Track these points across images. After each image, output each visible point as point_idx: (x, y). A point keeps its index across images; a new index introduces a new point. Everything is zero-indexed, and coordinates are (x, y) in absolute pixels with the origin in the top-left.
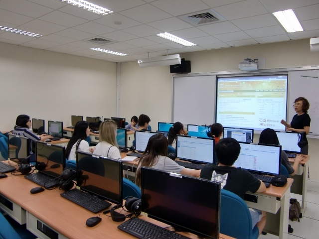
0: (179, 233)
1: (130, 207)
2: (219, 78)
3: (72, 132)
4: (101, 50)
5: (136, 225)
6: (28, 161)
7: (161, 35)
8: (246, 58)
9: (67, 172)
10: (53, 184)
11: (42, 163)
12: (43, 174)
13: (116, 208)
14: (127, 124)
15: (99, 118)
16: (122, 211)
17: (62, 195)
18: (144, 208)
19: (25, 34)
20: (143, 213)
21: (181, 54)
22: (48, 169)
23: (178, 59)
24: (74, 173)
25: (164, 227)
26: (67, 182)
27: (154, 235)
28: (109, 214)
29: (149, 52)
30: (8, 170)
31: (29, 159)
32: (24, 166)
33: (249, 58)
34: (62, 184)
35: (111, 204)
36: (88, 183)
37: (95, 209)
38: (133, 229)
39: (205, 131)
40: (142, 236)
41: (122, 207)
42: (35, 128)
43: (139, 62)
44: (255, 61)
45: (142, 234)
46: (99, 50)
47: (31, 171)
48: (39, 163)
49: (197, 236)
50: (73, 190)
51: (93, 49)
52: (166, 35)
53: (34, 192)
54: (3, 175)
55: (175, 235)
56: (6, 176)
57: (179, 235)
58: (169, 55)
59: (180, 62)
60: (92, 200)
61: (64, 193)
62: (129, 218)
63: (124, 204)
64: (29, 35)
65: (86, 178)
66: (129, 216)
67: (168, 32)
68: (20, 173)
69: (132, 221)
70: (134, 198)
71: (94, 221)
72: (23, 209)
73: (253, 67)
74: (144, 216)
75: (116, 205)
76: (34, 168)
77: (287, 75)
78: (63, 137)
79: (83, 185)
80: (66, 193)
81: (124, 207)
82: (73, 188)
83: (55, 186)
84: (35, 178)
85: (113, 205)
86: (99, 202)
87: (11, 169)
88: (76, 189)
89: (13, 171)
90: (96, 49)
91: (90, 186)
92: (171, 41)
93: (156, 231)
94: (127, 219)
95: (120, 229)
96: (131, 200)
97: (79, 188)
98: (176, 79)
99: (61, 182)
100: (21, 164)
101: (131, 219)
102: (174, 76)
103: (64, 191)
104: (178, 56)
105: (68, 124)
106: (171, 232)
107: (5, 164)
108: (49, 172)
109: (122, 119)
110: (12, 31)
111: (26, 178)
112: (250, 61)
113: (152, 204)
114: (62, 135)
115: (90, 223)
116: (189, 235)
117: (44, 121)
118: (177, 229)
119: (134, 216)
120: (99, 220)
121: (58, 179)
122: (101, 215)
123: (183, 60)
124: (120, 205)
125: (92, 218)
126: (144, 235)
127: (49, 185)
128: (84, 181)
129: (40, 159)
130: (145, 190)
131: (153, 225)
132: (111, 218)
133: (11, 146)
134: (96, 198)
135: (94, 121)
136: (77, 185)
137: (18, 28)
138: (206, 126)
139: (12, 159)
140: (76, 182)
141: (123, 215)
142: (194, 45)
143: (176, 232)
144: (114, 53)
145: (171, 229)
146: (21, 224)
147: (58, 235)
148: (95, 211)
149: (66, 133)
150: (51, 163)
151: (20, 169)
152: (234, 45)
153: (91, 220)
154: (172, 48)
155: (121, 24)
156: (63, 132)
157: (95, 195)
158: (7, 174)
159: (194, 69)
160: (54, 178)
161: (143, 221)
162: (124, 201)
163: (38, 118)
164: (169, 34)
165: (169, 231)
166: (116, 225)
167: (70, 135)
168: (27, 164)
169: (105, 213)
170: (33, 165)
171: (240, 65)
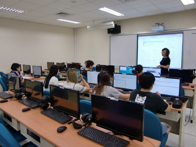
0: (117, 136)
1: (84, 119)
2: (139, 36)
3: (48, 72)
4: (64, 20)
5: (89, 131)
6: (20, 91)
7: (102, 9)
8: (156, 23)
9: (44, 98)
10: (36, 105)
11: (29, 92)
12: (30, 99)
13: (76, 120)
14: (82, 66)
15: (64, 63)
16: (80, 122)
17: (42, 113)
18: (94, 120)
19: (15, 11)
20: (93, 123)
21: (114, 21)
22: (33, 96)
23: (112, 24)
24: (48, 98)
25: (106, 132)
26: (45, 104)
27: (101, 138)
28: (72, 124)
29: (94, 21)
30: (8, 97)
31: (21, 90)
32: (18, 94)
33: (158, 23)
34: (42, 105)
35: (73, 118)
36: (58, 104)
37: (62, 121)
38: (87, 134)
39: (131, 70)
40: (93, 138)
41: (80, 119)
42: (25, 70)
43: (88, 27)
44: (162, 24)
45: (93, 137)
46: (62, 20)
47: (23, 98)
48: (27, 92)
49: (128, 138)
50: (49, 109)
51: (59, 20)
52: (105, 9)
53: (24, 111)
54: (5, 100)
55: (115, 137)
56: (7, 101)
57: (117, 137)
58: (107, 22)
59: (114, 27)
60: (61, 115)
61: (43, 111)
62: (84, 127)
63: (81, 118)
64: (18, 12)
65: (57, 101)
66: (84, 125)
67: (106, 7)
68: (16, 99)
69: (86, 129)
70: (87, 114)
71: (62, 129)
72: (18, 121)
73: (161, 28)
74: (94, 125)
75: (76, 118)
76: (24, 95)
77: (183, 33)
78: (42, 76)
79: (55, 106)
80: (44, 111)
81: (81, 120)
82: (49, 108)
83: (38, 107)
84: (25, 102)
85: (74, 118)
86: (65, 117)
87: (10, 96)
88: (50, 109)
89: (11, 98)
90: (61, 20)
91: (59, 106)
92: (108, 13)
93: (102, 135)
94: (83, 127)
95: (79, 134)
96: (85, 115)
97: (52, 108)
98: (111, 37)
99: (41, 104)
100: (16, 93)
101: (86, 127)
102: (110, 36)
103: (43, 110)
104: (113, 23)
105: (45, 67)
106: (112, 136)
107: (6, 94)
108: (34, 98)
109: (78, 63)
110: (7, 10)
111: (19, 102)
112: (159, 24)
113: (99, 117)
114: (42, 74)
115: (60, 130)
116: (123, 137)
117: (30, 66)
118: (115, 133)
119: (87, 125)
120: (65, 128)
121: (39, 102)
122: (67, 125)
123: (116, 25)
124: (78, 118)
125: (61, 127)
126: (94, 138)
127: (33, 106)
128: (55, 103)
129: (28, 90)
130: (94, 108)
131: (100, 131)
132: (73, 126)
133: (10, 82)
134: (63, 114)
135: (61, 65)
136: (51, 106)
137: (11, 7)
138: (131, 67)
139: (11, 90)
140: (50, 104)
141: (81, 125)
142: (122, 15)
143: (115, 135)
144: (72, 22)
145: (112, 133)
146: (17, 131)
147: (39, 138)
148: (63, 122)
149: (44, 73)
150: (35, 92)
151: (15, 96)
152: (148, 14)
153: (60, 128)
154: (109, 18)
155: (76, 2)
156: (43, 72)
157: (62, 112)
158: (8, 100)
159: (123, 31)
160: (36, 101)
161: (93, 129)
162: (81, 116)
163: (26, 64)
164: (107, 8)
165: (110, 135)
166: (76, 131)
167: (46, 74)
168: (20, 93)
169: (69, 124)
170: (23, 94)
171: (152, 28)
